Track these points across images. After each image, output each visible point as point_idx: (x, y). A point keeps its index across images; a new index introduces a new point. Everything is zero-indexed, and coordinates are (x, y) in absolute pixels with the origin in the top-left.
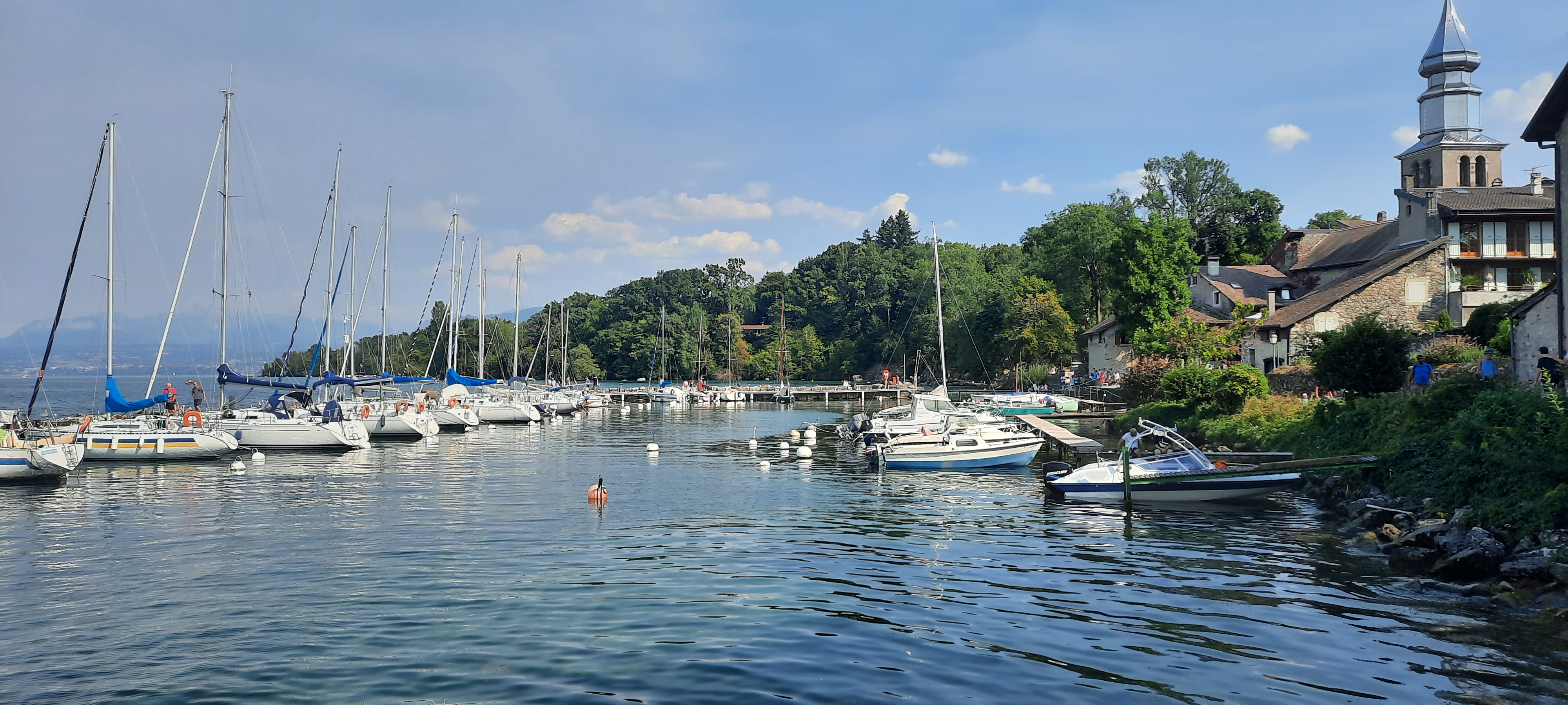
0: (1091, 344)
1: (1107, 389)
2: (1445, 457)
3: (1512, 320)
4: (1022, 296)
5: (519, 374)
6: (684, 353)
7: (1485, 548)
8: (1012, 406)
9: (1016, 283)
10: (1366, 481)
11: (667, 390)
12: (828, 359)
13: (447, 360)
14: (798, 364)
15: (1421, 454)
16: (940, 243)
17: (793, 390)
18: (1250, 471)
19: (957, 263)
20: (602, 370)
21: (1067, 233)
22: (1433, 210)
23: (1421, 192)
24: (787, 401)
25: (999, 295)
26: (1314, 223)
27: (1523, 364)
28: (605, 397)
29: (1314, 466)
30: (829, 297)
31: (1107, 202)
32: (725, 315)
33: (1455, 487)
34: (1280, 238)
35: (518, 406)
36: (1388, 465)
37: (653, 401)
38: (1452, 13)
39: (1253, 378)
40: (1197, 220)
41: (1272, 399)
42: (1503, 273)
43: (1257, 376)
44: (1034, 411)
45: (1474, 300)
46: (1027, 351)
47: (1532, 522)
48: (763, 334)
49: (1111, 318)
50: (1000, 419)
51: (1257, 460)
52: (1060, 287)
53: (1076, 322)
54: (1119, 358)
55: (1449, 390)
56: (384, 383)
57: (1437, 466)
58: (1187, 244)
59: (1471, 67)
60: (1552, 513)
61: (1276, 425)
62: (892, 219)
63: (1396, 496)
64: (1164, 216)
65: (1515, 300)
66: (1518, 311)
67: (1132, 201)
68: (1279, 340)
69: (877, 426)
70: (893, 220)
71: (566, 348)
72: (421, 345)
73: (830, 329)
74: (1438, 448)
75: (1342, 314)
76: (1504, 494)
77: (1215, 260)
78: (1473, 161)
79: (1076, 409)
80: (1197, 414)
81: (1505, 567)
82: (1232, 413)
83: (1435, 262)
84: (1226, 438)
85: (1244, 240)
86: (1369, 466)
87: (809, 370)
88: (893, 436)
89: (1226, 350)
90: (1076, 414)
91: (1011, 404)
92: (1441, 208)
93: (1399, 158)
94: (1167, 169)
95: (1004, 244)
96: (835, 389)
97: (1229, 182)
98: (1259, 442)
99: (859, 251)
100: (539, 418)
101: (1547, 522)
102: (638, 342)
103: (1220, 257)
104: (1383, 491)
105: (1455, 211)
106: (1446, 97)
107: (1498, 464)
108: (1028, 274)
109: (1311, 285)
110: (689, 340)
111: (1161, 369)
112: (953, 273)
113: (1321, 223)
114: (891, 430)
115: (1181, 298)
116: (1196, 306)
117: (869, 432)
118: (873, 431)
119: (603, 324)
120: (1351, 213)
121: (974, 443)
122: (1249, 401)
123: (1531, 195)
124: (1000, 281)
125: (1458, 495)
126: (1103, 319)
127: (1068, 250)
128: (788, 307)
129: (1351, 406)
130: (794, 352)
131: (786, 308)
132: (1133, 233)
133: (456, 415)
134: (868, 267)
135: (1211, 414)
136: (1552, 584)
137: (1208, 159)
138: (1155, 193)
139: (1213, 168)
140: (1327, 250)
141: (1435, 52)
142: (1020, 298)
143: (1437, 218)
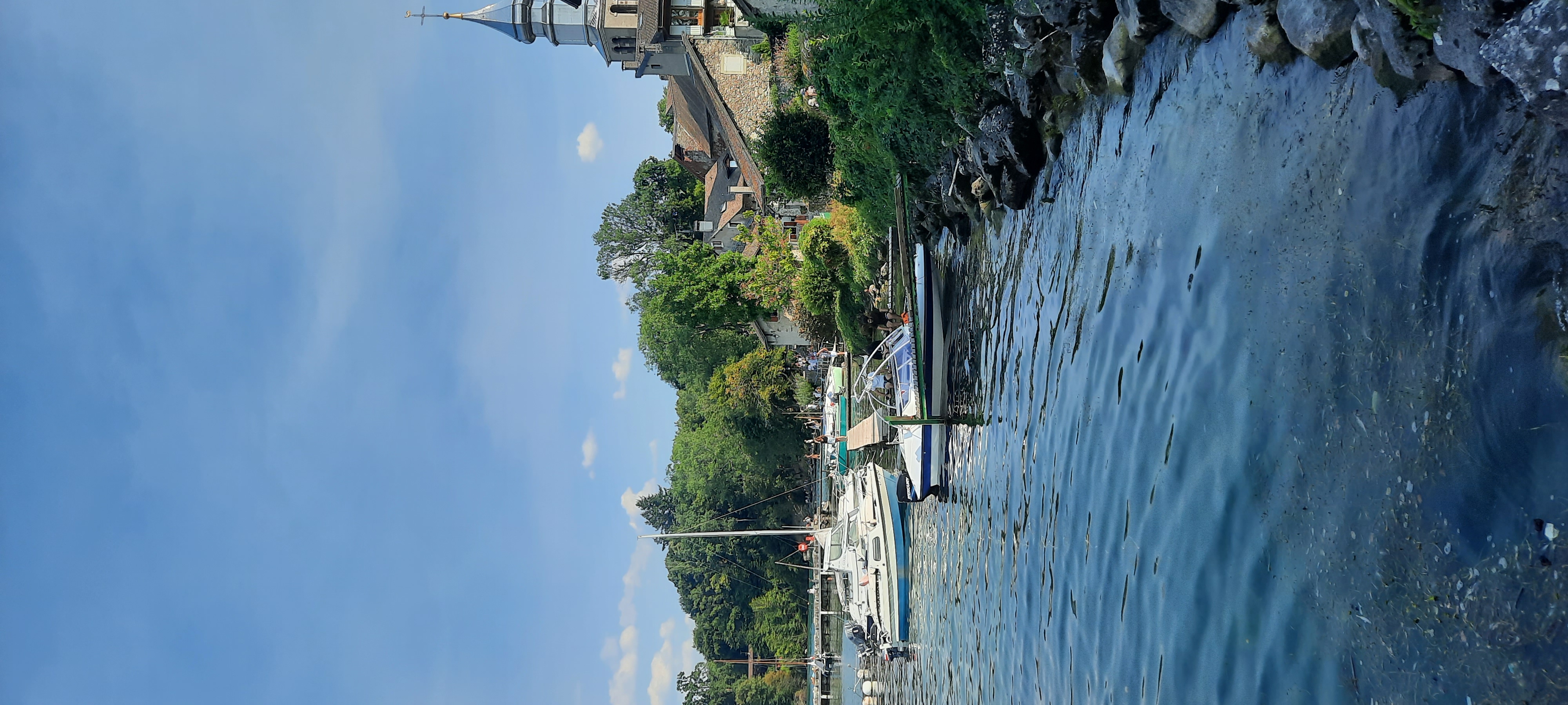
0: (776, 342)
4: (728, 398)
7: (1003, 124)
9: (714, 401)
10: (922, 184)
12: (787, 585)
14: (790, 617)
16: (672, 467)
17: (817, 651)
19: (692, 452)
21: (667, 352)
22: (657, 48)
23: (641, 54)
24: (829, 661)
26: (668, 129)
30: (721, 582)
31: (638, 313)
34: (679, 163)
36: (905, 164)
38: (476, 14)
39: (812, 233)
40: (659, 232)
43: (810, 228)
44: (843, 426)
46: (782, 395)
48: (758, 655)
49: (752, 324)
52: (719, 360)
53: (755, 347)
60: (963, 59)
61: (860, 224)
63: (939, 167)
67: (638, 291)
70: (646, 513)
73: (754, 582)
77: (698, 224)
80: (847, 283)
81: (1025, 112)
82: (847, 255)
83: (705, 48)
84: (874, 266)
85: (681, 192)
86: (906, 179)
87: (797, 606)
92: (656, 40)
93: (609, 63)
94: (610, 258)
95: (676, 404)
96: (817, 602)
97: (625, 203)
98: (878, 239)
99: (676, 549)
103: (696, 218)
104: (933, 176)
105: (659, 29)
106: (555, 23)
108: (706, 389)
112: (702, 457)
113: (668, 121)
115: (733, 260)
116: (740, 247)
121: (876, 539)
122: (834, 238)
124: (712, 414)
125: (939, 116)
127: (684, 351)
128: (731, 627)
130: (778, 621)
131: (731, 629)
135: (848, 270)
136: (1047, 74)
137: (602, 222)
138: (633, 270)
139: (611, 217)
140: (693, 125)
141: (513, 30)
142: (730, 399)
143: (665, 44)
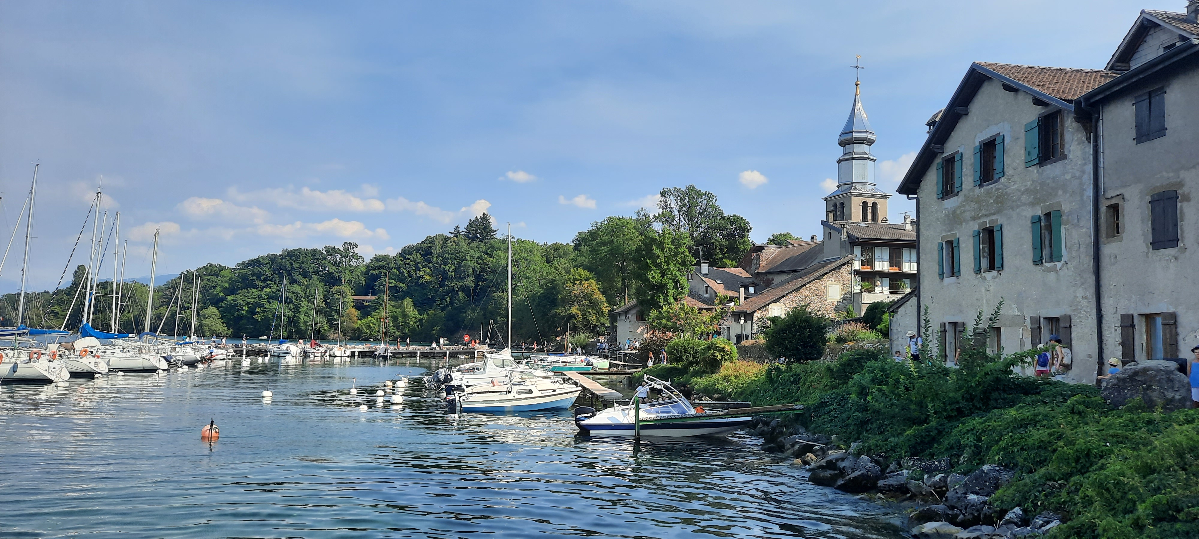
0: (619, 320)
1: (629, 353)
2: (846, 406)
3: (890, 314)
4: (572, 283)
5: (151, 331)
6: (302, 317)
7: (868, 470)
8: (561, 365)
9: (568, 272)
10: (797, 423)
11: (284, 347)
12: (422, 325)
13: (82, 316)
14: (397, 327)
15: (832, 404)
16: (513, 240)
17: (392, 349)
18: (722, 415)
19: (526, 255)
20: (228, 329)
21: (605, 238)
22: (845, 236)
23: (837, 224)
24: (385, 358)
25: (555, 280)
26: (771, 240)
27: (896, 344)
28: (229, 351)
29: (764, 412)
30: (425, 276)
31: (634, 217)
32: (338, 287)
33: (852, 428)
34: (749, 249)
35: (147, 357)
36: (811, 411)
37: (271, 355)
38: (859, 105)
39: (727, 348)
40: (695, 234)
41: (739, 363)
42: (886, 281)
43: (731, 347)
44: (577, 369)
45: (869, 299)
46: (574, 324)
47: (897, 452)
48: (370, 303)
49: (634, 302)
50: (550, 374)
51: (728, 407)
52: (599, 277)
53: (610, 303)
54: (639, 331)
55: (849, 360)
56: (20, 335)
57: (842, 413)
58: (687, 250)
59: (870, 142)
60: (909, 446)
61: (742, 382)
62: (477, 219)
63: (815, 433)
64: (673, 230)
65: (893, 300)
66: (894, 307)
67: (651, 217)
68: (745, 322)
69: (457, 378)
71: (195, 309)
72: (60, 302)
73: (425, 301)
74: (842, 400)
75: (787, 305)
76: (881, 433)
77: (706, 263)
78: (870, 205)
79: (608, 367)
80: (690, 373)
81: (880, 483)
82: (713, 373)
83: (845, 271)
84: (708, 391)
85: (726, 250)
86: (799, 412)
87: (406, 333)
88: (467, 386)
89: (710, 327)
90: (607, 371)
91: (561, 363)
92: (850, 236)
93: (825, 199)
94: (676, 197)
95: (561, 243)
96: (426, 349)
97: (717, 209)
98: (730, 395)
99: (451, 242)
100: (166, 367)
101: (906, 452)
102: (262, 307)
103: (710, 261)
104: (807, 430)
105: (858, 238)
106: (854, 161)
107: (878, 412)
108: (577, 266)
109: (768, 284)
110: (307, 306)
111: (666, 340)
112: (522, 262)
113: (776, 241)
114: (468, 382)
115: (682, 289)
116: (693, 295)
117: (450, 384)
118: (452, 383)
119: (232, 291)
120: (795, 235)
121: (530, 392)
122: (725, 364)
123: (904, 230)
124: (556, 270)
125: (854, 432)
126: (629, 302)
127: (606, 250)
128: (391, 283)
129: (789, 369)
130: (395, 319)
131: (390, 283)
132: (651, 240)
133: (86, 363)
134: (457, 255)
135: (699, 374)
136: (909, 495)
137: (703, 191)
138: (667, 212)
139: (706, 198)
140: (779, 260)
141: (848, 131)
142: (571, 284)
143: (847, 242)
